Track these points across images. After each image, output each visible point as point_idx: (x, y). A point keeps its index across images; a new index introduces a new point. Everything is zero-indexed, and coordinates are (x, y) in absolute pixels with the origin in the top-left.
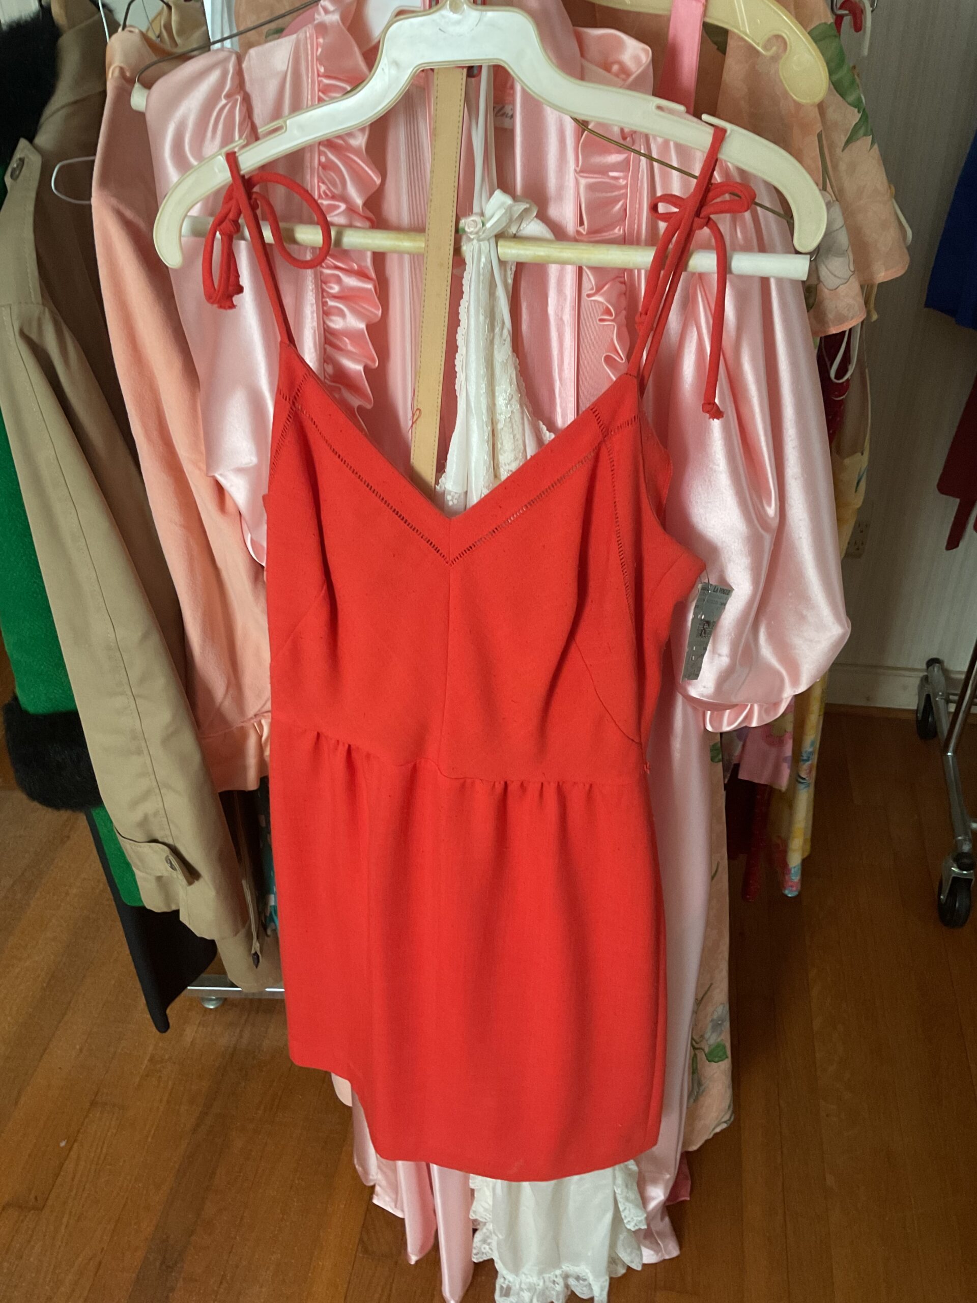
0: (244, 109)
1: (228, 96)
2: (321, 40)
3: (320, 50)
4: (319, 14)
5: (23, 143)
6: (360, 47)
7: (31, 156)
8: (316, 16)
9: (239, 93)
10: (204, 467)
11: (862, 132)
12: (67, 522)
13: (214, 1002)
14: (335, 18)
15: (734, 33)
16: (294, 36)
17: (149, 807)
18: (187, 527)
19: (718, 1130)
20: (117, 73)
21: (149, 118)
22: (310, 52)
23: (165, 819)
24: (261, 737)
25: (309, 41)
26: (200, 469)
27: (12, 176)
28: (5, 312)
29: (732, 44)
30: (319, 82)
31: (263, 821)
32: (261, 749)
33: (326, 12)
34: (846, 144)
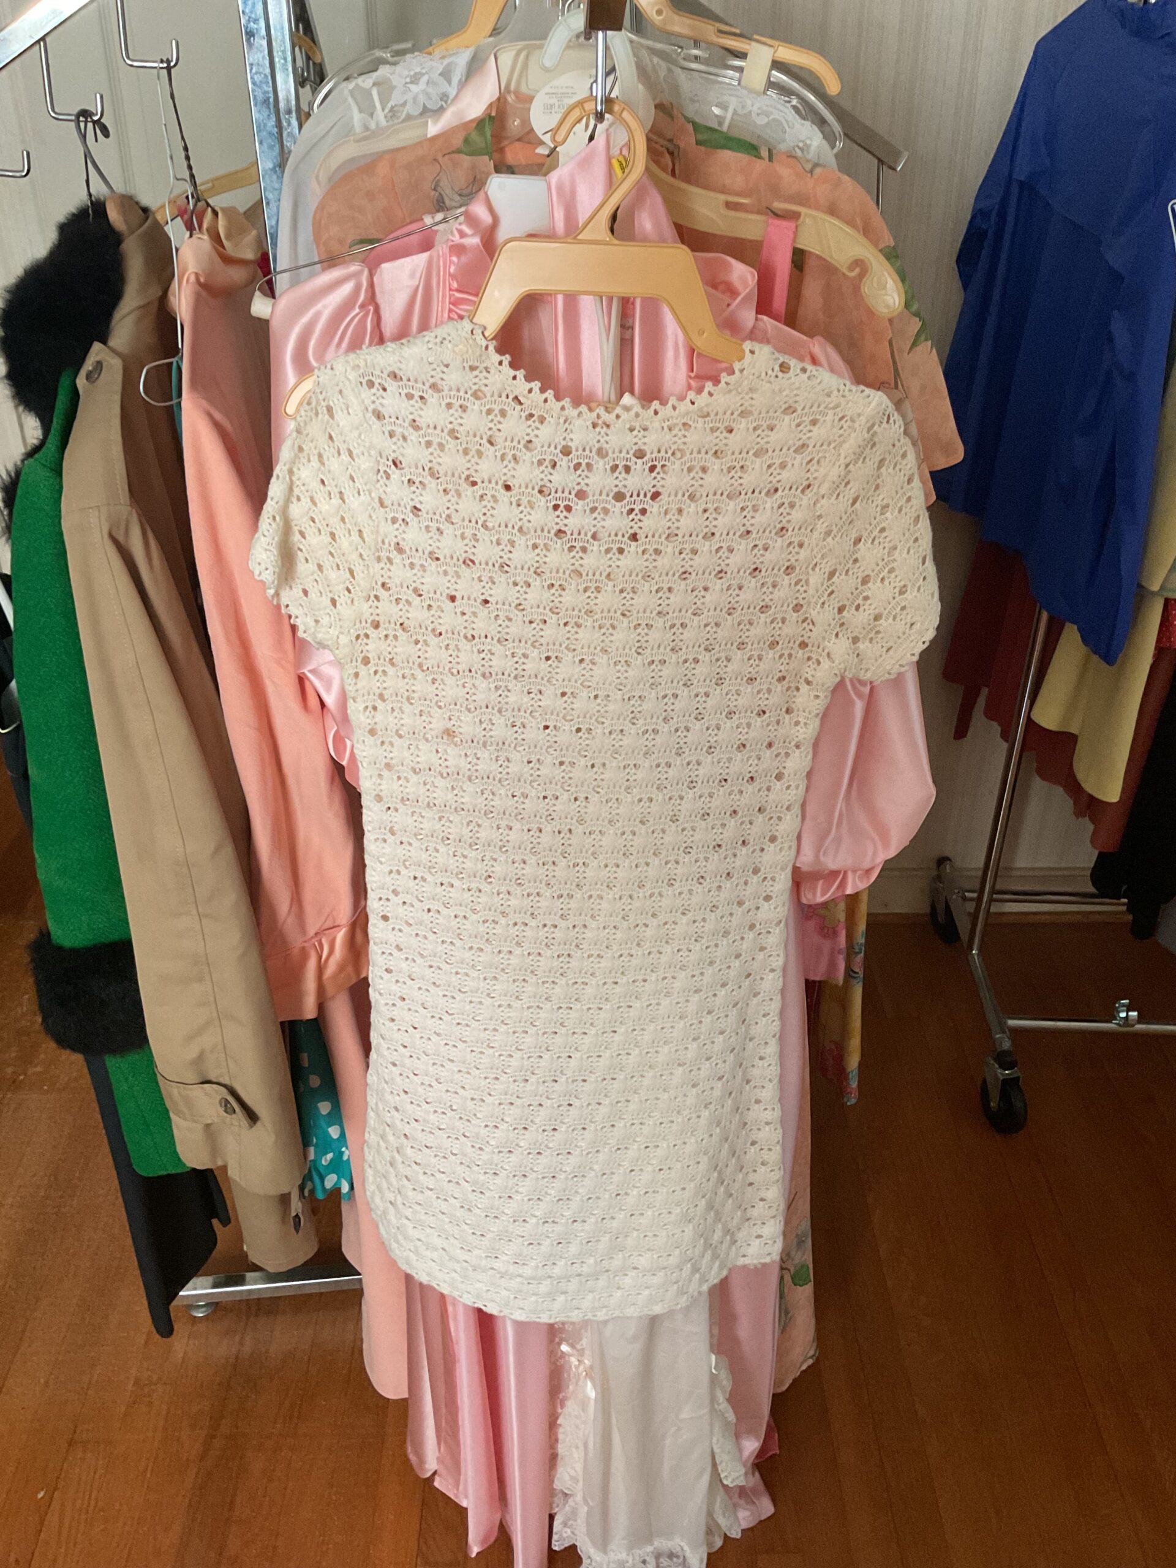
0: (375, 320)
1: (362, 306)
2: (455, 259)
3: (453, 268)
4: (453, 235)
5: (97, 346)
7: (108, 359)
8: (449, 237)
9: (370, 304)
11: (923, 338)
12: (140, 728)
13: (203, 1311)
14: (473, 241)
15: (810, 253)
16: (427, 253)
17: (207, 1041)
19: (804, 1367)
20: (193, 279)
21: (275, 325)
22: (442, 268)
23: (223, 1054)
24: (320, 957)
25: (441, 259)
27: (89, 376)
28: (92, 514)
30: (450, 296)
31: (305, 1059)
32: (320, 970)
33: (462, 235)
34: (911, 349)
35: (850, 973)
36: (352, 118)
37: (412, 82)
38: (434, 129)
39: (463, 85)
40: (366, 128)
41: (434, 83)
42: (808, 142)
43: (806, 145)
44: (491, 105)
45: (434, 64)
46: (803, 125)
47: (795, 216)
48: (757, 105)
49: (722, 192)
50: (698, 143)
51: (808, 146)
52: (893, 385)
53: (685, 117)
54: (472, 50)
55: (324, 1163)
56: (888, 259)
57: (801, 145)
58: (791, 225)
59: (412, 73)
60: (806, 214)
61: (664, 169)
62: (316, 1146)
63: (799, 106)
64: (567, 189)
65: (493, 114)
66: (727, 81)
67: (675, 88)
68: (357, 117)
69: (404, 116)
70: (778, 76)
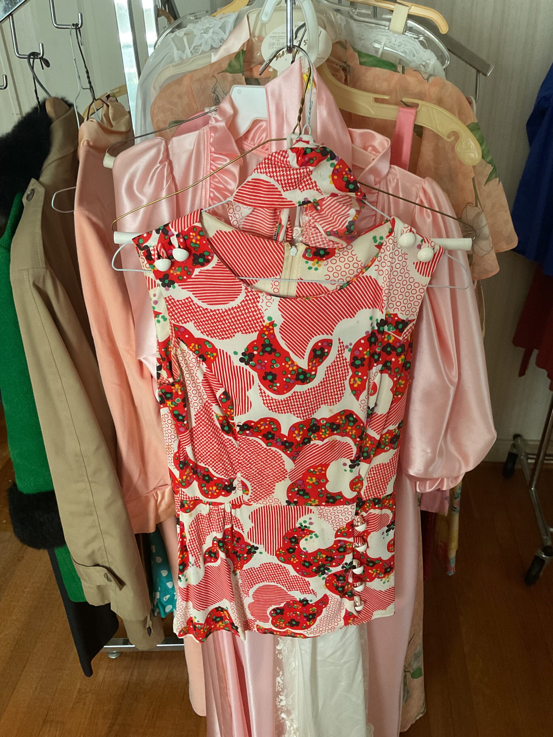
0: (169, 169)
1: (161, 162)
2: (213, 134)
3: (212, 140)
4: (212, 121)
5: (33, 181)
6: (234, 137)
7: (39, 188)
8: (210, 122)
9: (166, 161)
10: (134, 354)
11: (494, 176)
12: (54, 385)
13: (115, 655)
14: (222, 124)
15: (425, 128)
16: (198, 132)
17: (95, 546)
18: (120, 385)
19: (418, 718)
20: (85, 143)
21: (115, 172)
22: (206, 140)
23: (105, 552)
24: (157, 501)
25: (206, 135)
26: (130, 354)
27: (27, 198)
28: (25, 273)
29: (426, 134)
30: (211, 156)
31: (154, 549)
32: (157, 508)
33: (217, 121)
34: (486, 182)
35: (452, 508)
36: (173, 53)
37: (204, 33)
38: (215, 58)
39: (231, 32)
40: (181, 58)
41: (217, 33)
42: (428, 61)
43: (426, 63)
44: (243, 45)
45: (215, 21)
46: (425, 52)
47: (416, 106)
48: (398, 40)
49: (375, 92)
50: (361, 63)
51: (427, 64)
52: (474, 205)
53: (354, 49)
54: (237, 13)
55: (164, 600)
56: (471, 131)
57: (424, 63)
58: (413, 111)
59: (205, 27)
60: (422, 105)
61: (339, 80)
62: (160, 592)
63: (424, 40)
64: (277, 92)
65: (245, 49)
66: (383, 27)
67: (350, 32)
68: (176, 53)
69: (200, 53)
70: (411, 23)
